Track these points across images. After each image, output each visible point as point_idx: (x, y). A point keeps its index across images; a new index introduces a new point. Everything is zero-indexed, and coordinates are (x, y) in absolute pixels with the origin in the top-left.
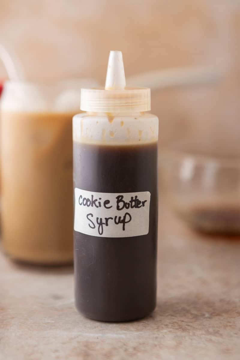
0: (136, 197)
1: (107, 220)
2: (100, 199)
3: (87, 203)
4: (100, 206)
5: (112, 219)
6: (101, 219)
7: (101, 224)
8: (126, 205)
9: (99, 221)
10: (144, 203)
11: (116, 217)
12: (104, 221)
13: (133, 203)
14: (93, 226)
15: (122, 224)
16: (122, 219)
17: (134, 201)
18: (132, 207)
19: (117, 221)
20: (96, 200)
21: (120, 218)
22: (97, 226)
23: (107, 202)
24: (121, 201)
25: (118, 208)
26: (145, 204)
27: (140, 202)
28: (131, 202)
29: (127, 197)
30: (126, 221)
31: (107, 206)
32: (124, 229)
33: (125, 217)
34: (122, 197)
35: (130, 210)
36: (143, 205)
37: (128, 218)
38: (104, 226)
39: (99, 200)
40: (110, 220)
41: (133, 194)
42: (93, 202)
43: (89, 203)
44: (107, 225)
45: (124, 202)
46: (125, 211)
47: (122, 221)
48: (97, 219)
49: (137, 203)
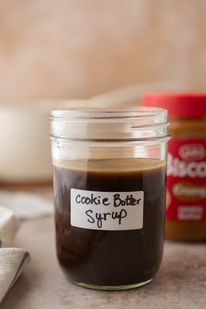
0: (131, 196)
1: (105, 215)
2: (99, 197)
3: (86, 201)
4: (99, 203)
5: (109, 214)
6: (100, 215)
7: (100, 219)
8: (122, 203)
9: (98, 216)
10: (138, 201)
11: (113, 213)
12: (103, 216)
13: (129, 201)
14: (92, 221)
15: (118, 219)
16: (118, 214)
17: (129, 199)
18: (127, 205)
19: (114, 216)
20: (96, 198)
21: (117, 213)
22: (96, 220)
23: (105, 200)
24: (118, 198)
25: (115, 205)
26: (140, 202)
27: (135, 200)
28: (127, 200)
29: (123, 195)
30: (122, 216)
31: (106, 203)
32: (120, 223)
33: (121, 213)
34: (119, 195)
35: (125, 207)
36: (138, 203)
37: (123, 214)
38: (103, 220)
39: (98, 199)
40: (108, 216)
41: (129, 194)
42: (92, 201)
43: (88, 201)
44: (105, 219)
45: (120, 200)
46: (121, 207)
47: (118, 216)
48: (97, 214)
49: (132, 202)
